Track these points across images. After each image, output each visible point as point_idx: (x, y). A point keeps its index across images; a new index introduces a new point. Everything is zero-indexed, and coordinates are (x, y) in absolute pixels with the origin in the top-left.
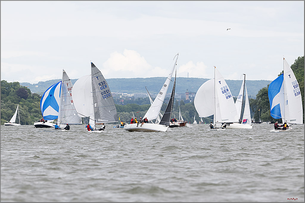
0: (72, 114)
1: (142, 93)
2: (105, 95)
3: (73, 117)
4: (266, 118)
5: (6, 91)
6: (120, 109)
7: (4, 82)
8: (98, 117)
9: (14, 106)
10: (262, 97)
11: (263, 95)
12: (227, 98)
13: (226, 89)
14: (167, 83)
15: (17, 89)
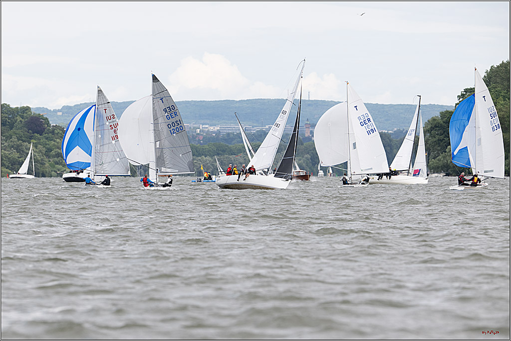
0: (114, 160)
1: (233, 126)
2: (173, 128)
3: (116, 164)
4: (438, 168)
5: (9, 121)
6: (196, 151)
7: (5, 107)
8: (162, 164)
9: (21, 145)
10: (431, 133)
11: (432, 129)
12: (369, 133)
13: (366, 118)
14: (287, 107)
15: (27, 118)
